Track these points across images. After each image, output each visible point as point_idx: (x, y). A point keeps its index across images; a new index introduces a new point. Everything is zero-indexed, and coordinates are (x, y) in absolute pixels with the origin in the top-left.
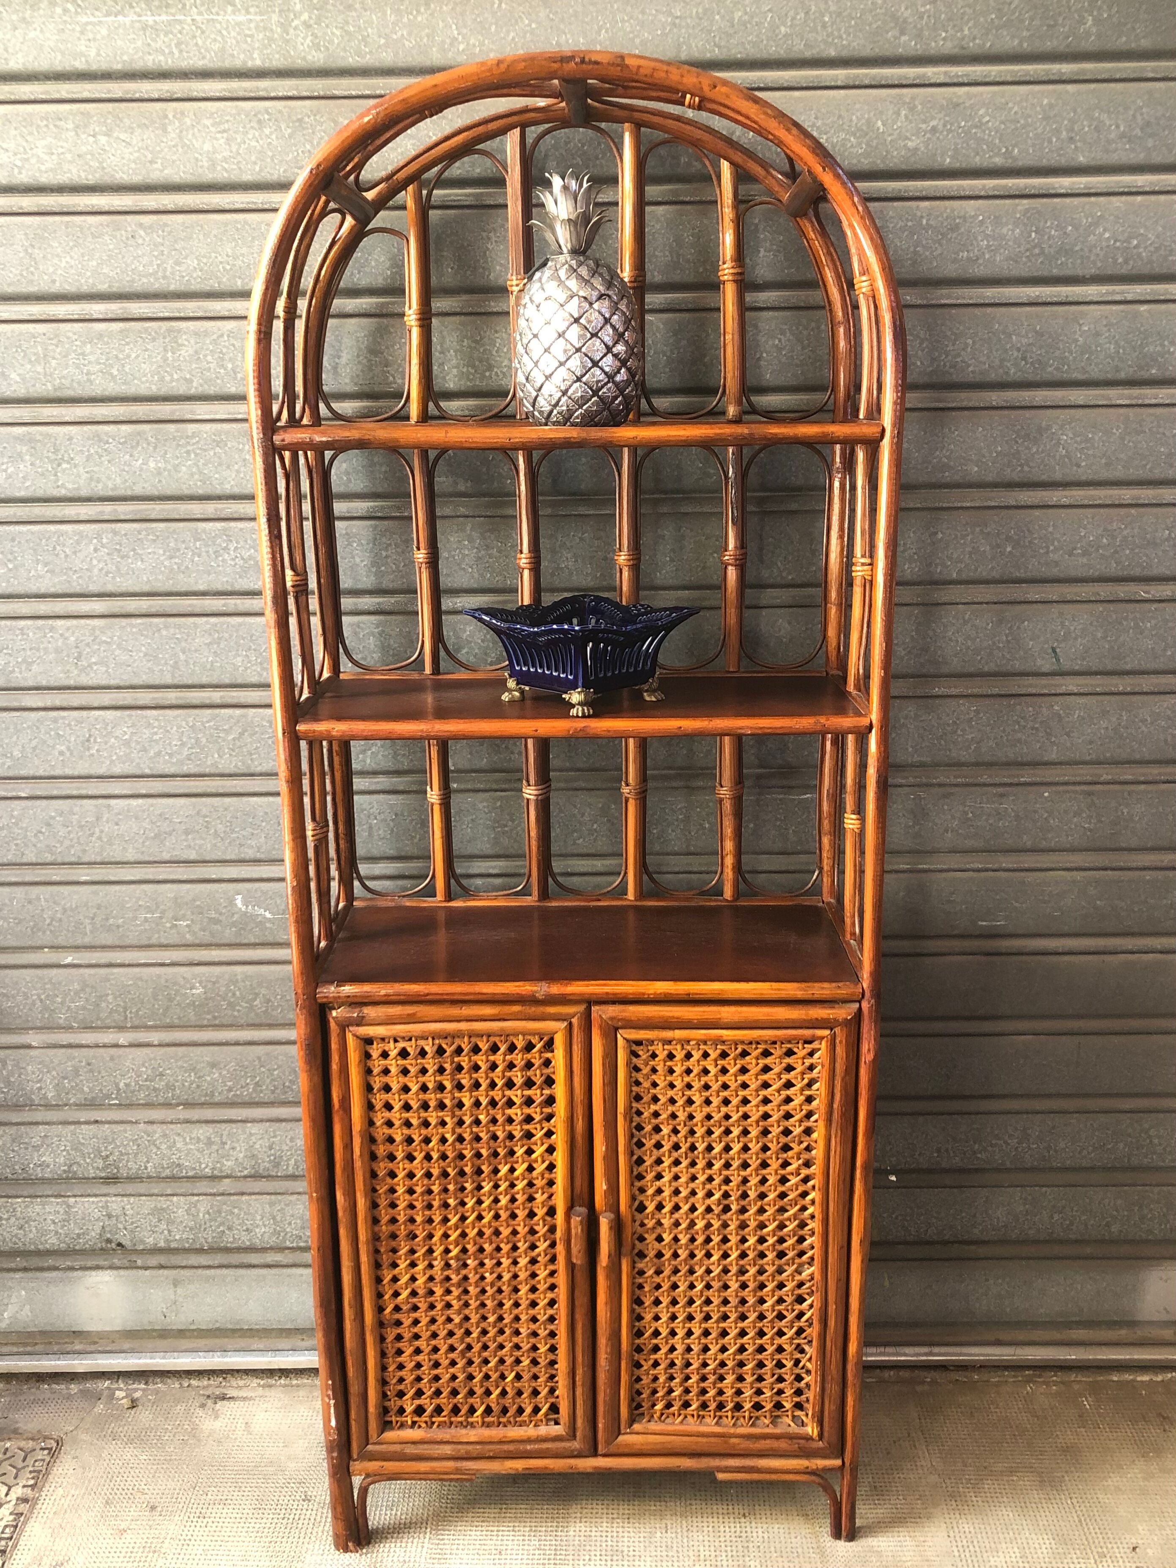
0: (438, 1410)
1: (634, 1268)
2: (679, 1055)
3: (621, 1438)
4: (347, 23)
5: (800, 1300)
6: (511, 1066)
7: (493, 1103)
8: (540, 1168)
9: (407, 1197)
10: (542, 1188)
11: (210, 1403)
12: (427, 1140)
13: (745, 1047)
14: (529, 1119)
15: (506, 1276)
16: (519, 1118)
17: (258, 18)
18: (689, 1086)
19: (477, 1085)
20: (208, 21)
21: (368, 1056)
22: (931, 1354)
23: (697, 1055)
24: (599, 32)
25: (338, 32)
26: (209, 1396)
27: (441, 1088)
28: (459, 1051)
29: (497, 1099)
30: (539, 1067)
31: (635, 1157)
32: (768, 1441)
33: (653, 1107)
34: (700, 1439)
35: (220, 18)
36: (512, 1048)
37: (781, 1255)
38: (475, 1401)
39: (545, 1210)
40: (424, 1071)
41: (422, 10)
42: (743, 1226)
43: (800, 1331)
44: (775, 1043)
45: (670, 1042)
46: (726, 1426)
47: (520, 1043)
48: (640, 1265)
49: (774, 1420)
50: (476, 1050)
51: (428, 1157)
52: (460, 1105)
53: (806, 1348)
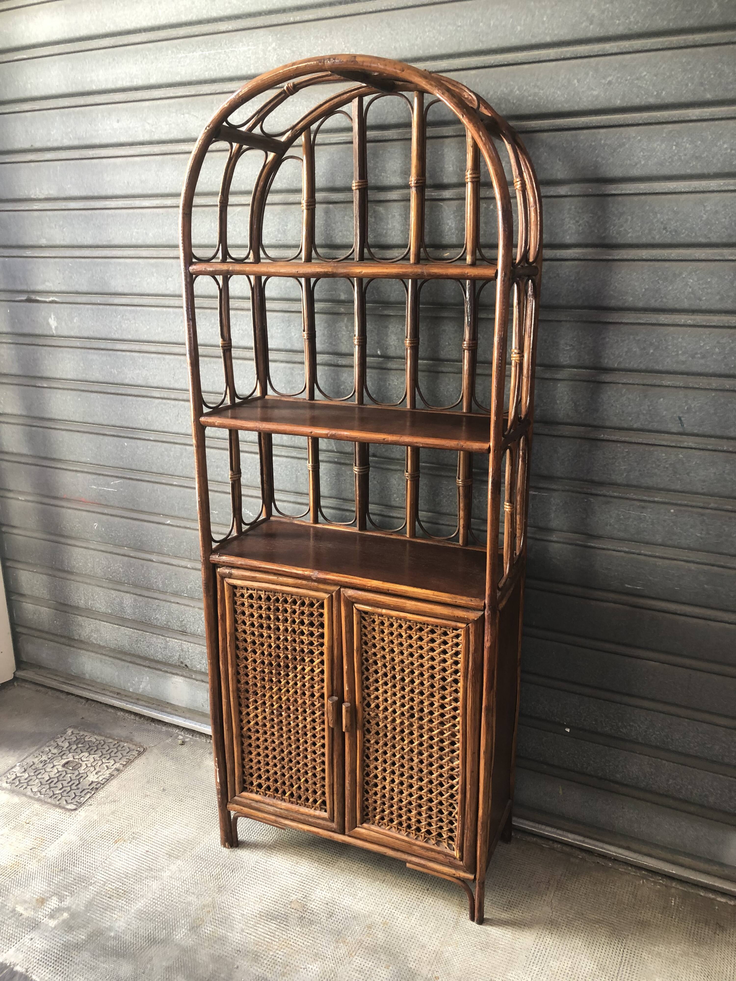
0: (268, 788)
1: (364, 737)
2: (387, 624)
3: (357, 829)
4: (292, 46)
5: (452, 778)
6: (303, 613)
7: (294, 631)
8: (317, 671)
9: (253, 672)
10: (318, 682)
12: (262, 644)
14: (311, 644)
15: (301, 725)
16: (306, 642)
17: (253, 48)
18: (392, 642)
19: (286, 620)
20: (232, 51)
21: (235, 595)
22: (584, 842)
23: (396, 625)
24: (416, 39)
25: (288, 52)
27: (269, 618)
28: (277, 600)
29: (296, 629)
30: (317, 616)
31: (365, 676)
32: (433, 853)
33: (373, 650)
34: (397, 841)
35: (236, 49)
36: (303, 604)
37: (442, 749)
38: (286, 788)
39: (319, 694)
40: (260, 608)
41: (328, 35)
42: (421, 727)
43: (452, 796)
44: (437, 626)
45: (382, 616)
46: (411, 838)
47: (307, 602)
48: (368, 736)
49: (438, 843)
50: (286, 601)
51: (263, 653)
52: (278, 629)
53: (455, 806)
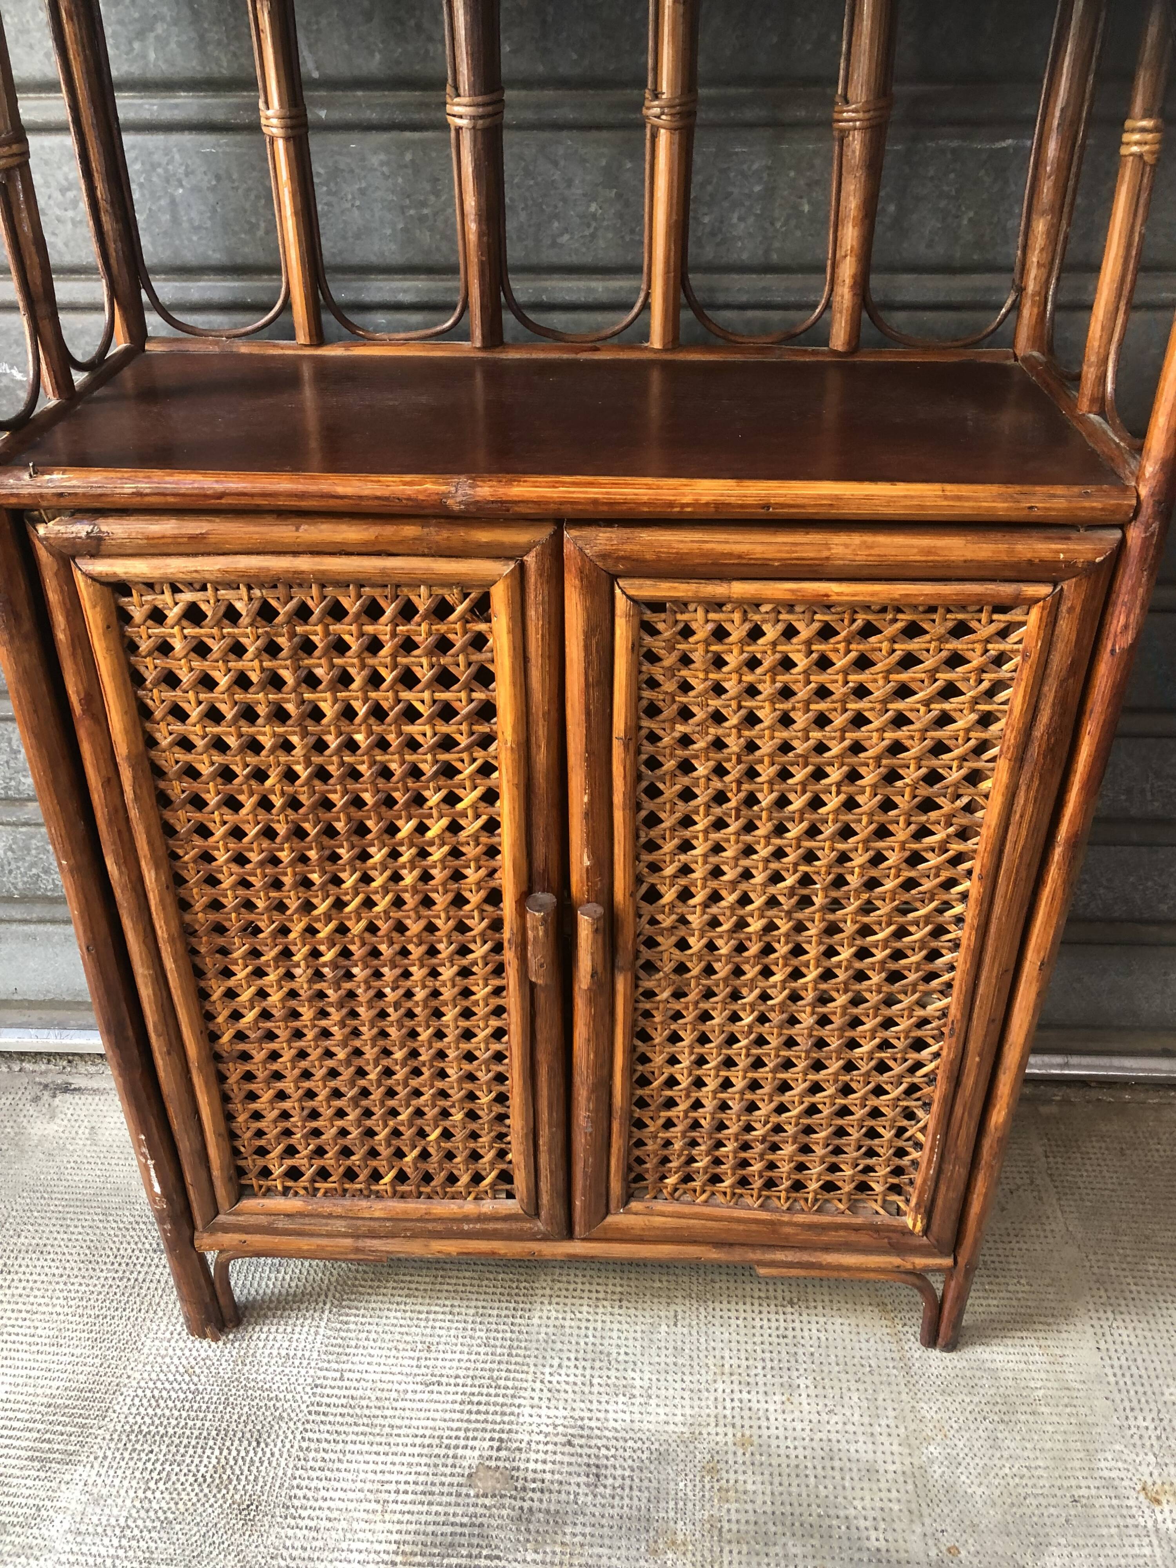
0: (323, 1174)
1: (637, 986)
2: (737, 631)
3: (610, 1219)
5: (919, 1045)
6: (408, 645)
7: (378, 713)
8: (472, 826)
9: (235, 868)
10: (477, 860)
11: (46, 1095)
12: (260, 775)
13: (870, 617)
14: (447, 743)
15: (420, 994)
16: (429, 741)
18: (752, 691)
19: (345, 679)
21: (125, 617)
22: (1066, 1065)
23: (771, 632)
26: (46, 1086)
27: (276, 682)
28: (303, 613)
29: (385, 705)
30: (463, 650)
31: (643, 813)
32: (842, 1233)
33: (681, 728)
34: (734, 1226)
36: (408, 612)
37: (895, 977)
38: (380, 1164)
39: (482, 894)
40: (238, 650)
42: (832, 929)
43: (913, 1089)
44: (932, 609)
45: (719, 605)
46: (776, 1210)
47: (423, 602)
48: (648, 984)
49: (854, 1206)
50: (337, 612)
51: (265, 804)
52: (317, 714)
53: (920, 1113)
